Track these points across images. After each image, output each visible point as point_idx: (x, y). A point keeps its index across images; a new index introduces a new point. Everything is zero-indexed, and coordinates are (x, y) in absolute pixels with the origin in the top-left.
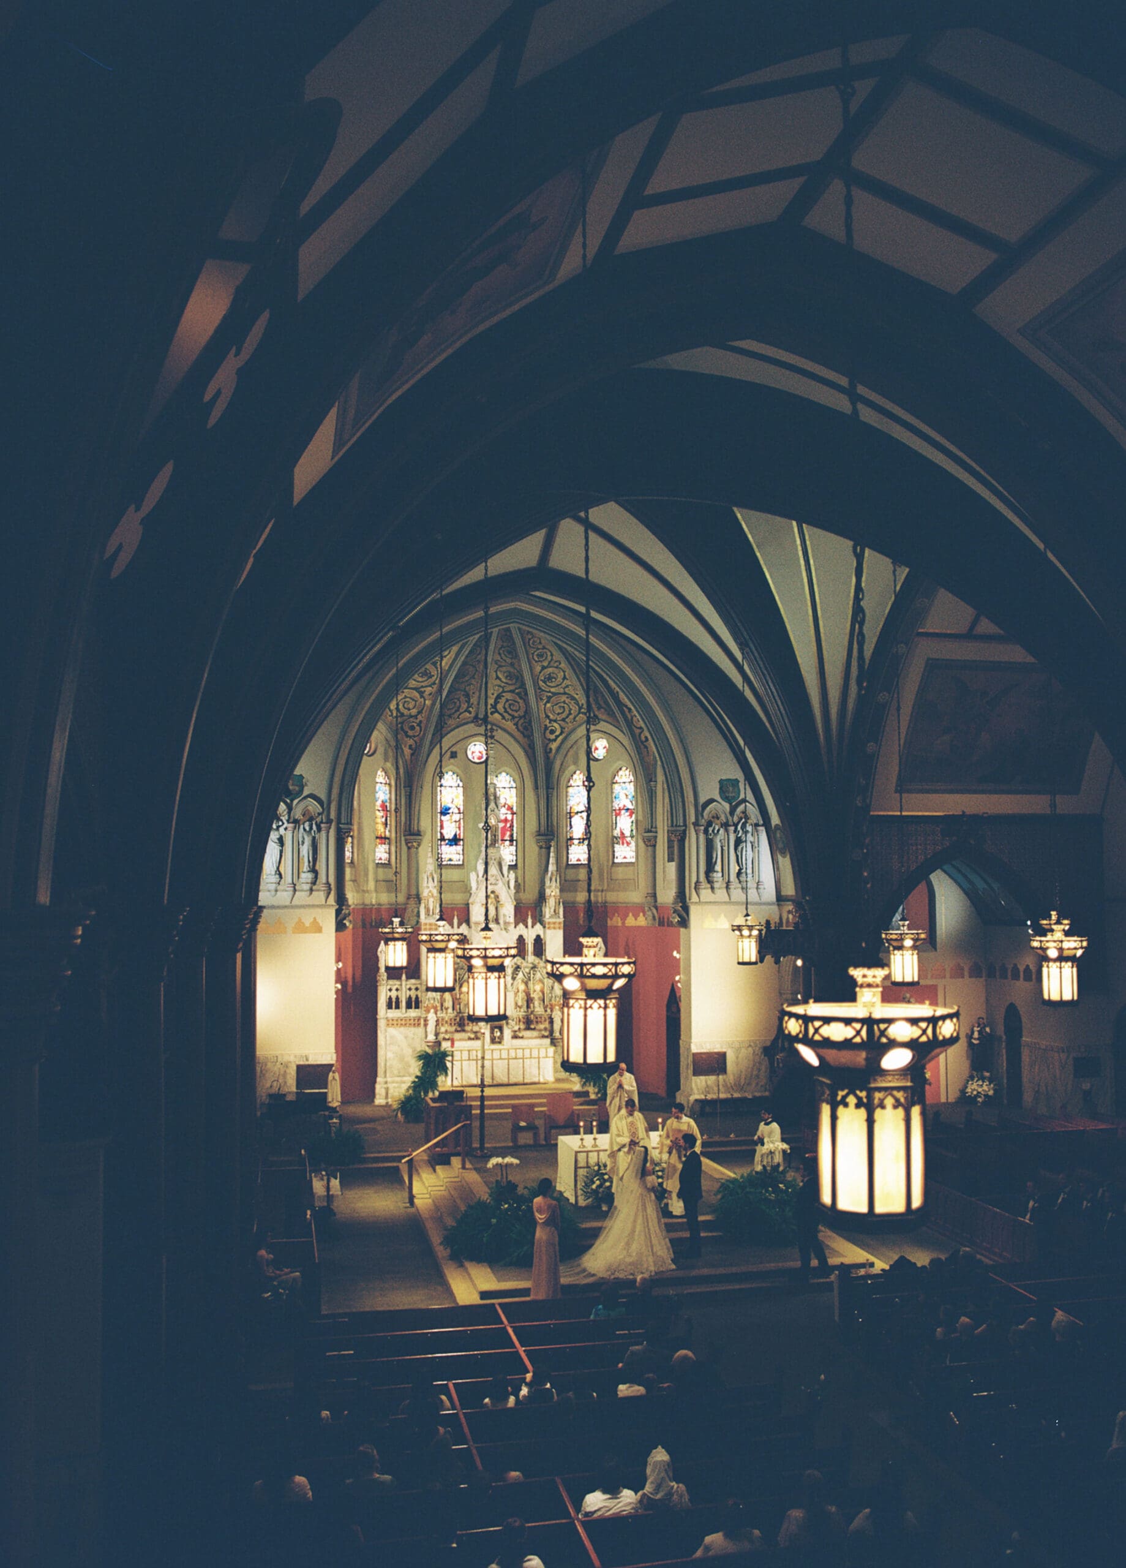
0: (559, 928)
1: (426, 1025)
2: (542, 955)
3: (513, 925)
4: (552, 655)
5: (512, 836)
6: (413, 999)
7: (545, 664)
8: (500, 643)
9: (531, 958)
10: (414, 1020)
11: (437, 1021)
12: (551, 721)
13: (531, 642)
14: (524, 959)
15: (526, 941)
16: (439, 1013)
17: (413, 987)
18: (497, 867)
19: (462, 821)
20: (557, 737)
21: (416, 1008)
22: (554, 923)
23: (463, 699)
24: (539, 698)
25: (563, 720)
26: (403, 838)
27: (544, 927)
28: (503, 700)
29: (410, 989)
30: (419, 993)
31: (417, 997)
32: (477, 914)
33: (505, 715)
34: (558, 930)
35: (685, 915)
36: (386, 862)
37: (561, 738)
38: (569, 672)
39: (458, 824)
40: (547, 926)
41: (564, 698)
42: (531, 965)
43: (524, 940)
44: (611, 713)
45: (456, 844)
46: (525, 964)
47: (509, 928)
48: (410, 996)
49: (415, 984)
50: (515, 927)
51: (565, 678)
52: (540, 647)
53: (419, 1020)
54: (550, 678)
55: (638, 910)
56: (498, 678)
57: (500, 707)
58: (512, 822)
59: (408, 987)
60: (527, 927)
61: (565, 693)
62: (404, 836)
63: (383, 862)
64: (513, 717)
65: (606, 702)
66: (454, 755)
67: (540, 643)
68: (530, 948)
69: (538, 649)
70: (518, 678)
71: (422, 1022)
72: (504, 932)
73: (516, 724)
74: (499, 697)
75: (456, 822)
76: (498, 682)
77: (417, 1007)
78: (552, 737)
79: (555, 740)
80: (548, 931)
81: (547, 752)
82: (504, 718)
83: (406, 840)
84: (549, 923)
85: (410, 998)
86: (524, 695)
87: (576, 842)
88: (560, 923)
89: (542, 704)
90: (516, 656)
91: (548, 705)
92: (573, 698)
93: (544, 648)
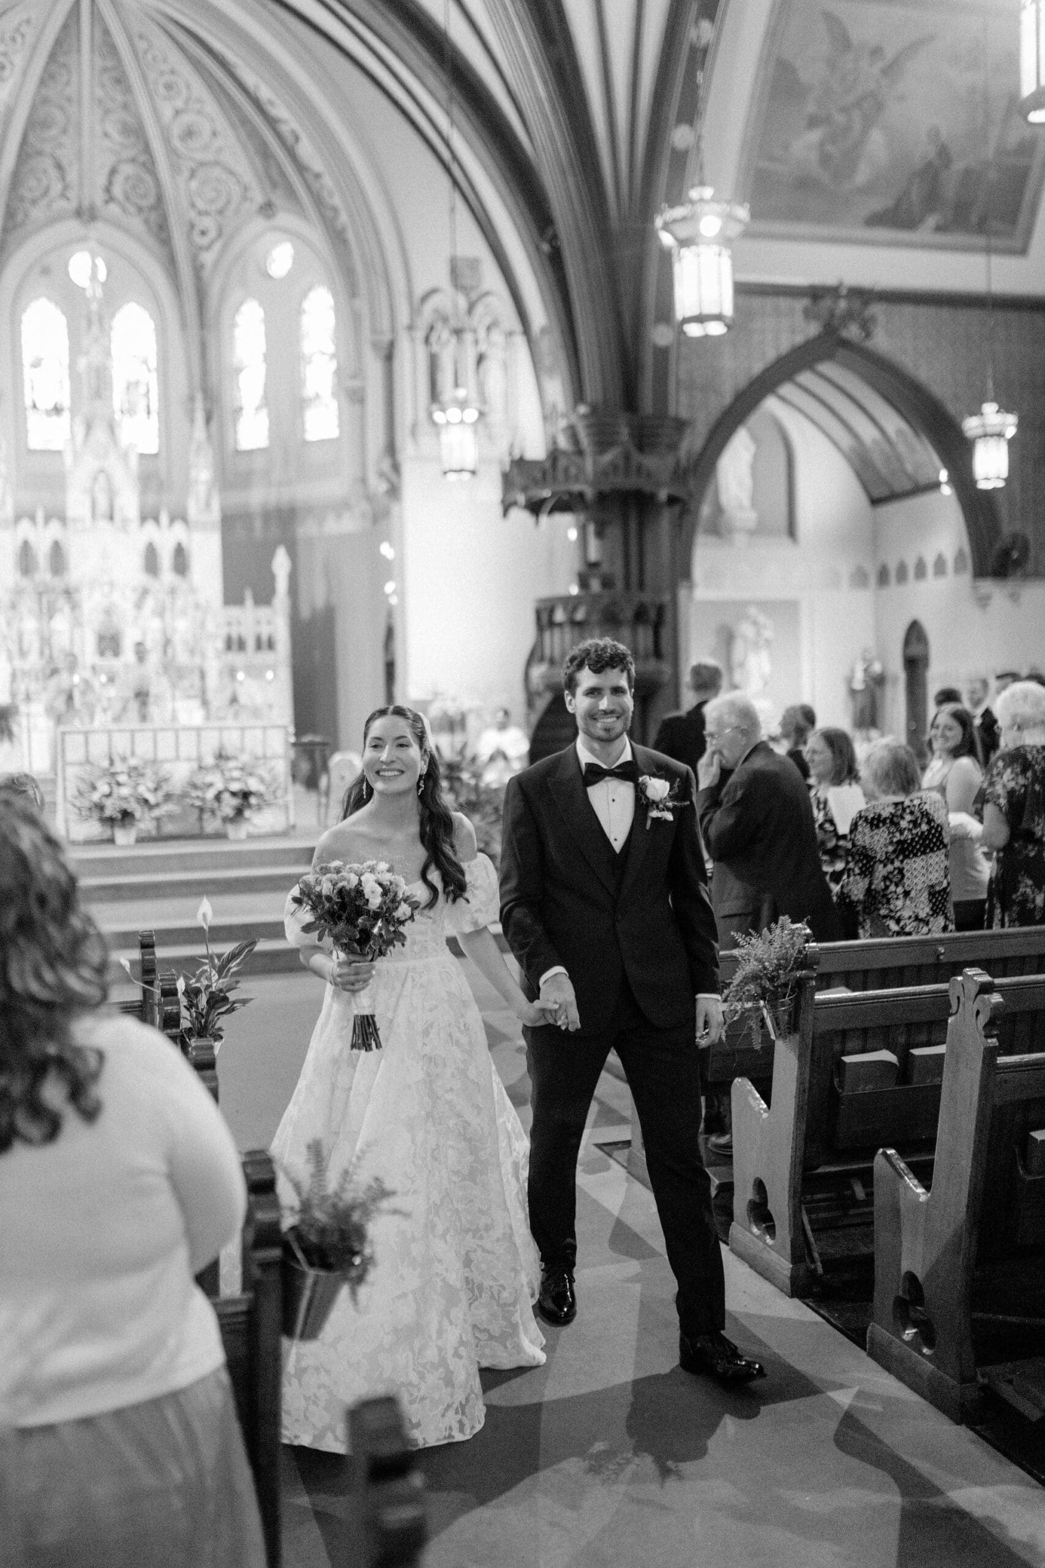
0: (214, 530)
2: (186, 572)
3: (137, 522)
4: (188, 87)
7: (179, 104)
8: (99, 62)
12: (200, 213)
13: (150, 57)
14: (158, 579)
15: (160, 553)
18: (107, 432)
20: (212, 242)
22: (205, 522)
23: (53, 173)
24: (175, 170)
25: (221, 212)
27: (188, 529)
28: (119, 180)
32: (77, 504)
33: (128, 206)
34: (210, 533)
35: (393, 477)
37: (217, 247)
38: (221, 123)
40: (192, 526)
41: (216, 172)
42: (169, 587)
43: (156, 549)
44: (291, 193)
46: (157, 585)
50: (141, 528)
51: (214, 134)
52: (165, 67)
54: (189, 133)
55: (341, 507)
56: (106, 135)
57: (117, 190)
60: (159, 528)
61: (217, 163)
64: (140, 209)
65: (283, 174)
66: (46, 271)
67: (165, 60)
68: (166, 559)
69: (162, 73)
70: (135, 131)
72: (122, 534)
73: (146, 222)
74: (113, 172)
76: (106, 143)
78: (203, 241)
79: (208, 248)
80: (195, 536)
81: (197, 269)
82: (124, 210)
84: (195, 522)
86: (150, 167)
87: (249, 410)
88: (214, 522)
89: (181, 179)
90: (128, 90)
91: (194, 184)
92: (231, 173)
93: (173, 72)
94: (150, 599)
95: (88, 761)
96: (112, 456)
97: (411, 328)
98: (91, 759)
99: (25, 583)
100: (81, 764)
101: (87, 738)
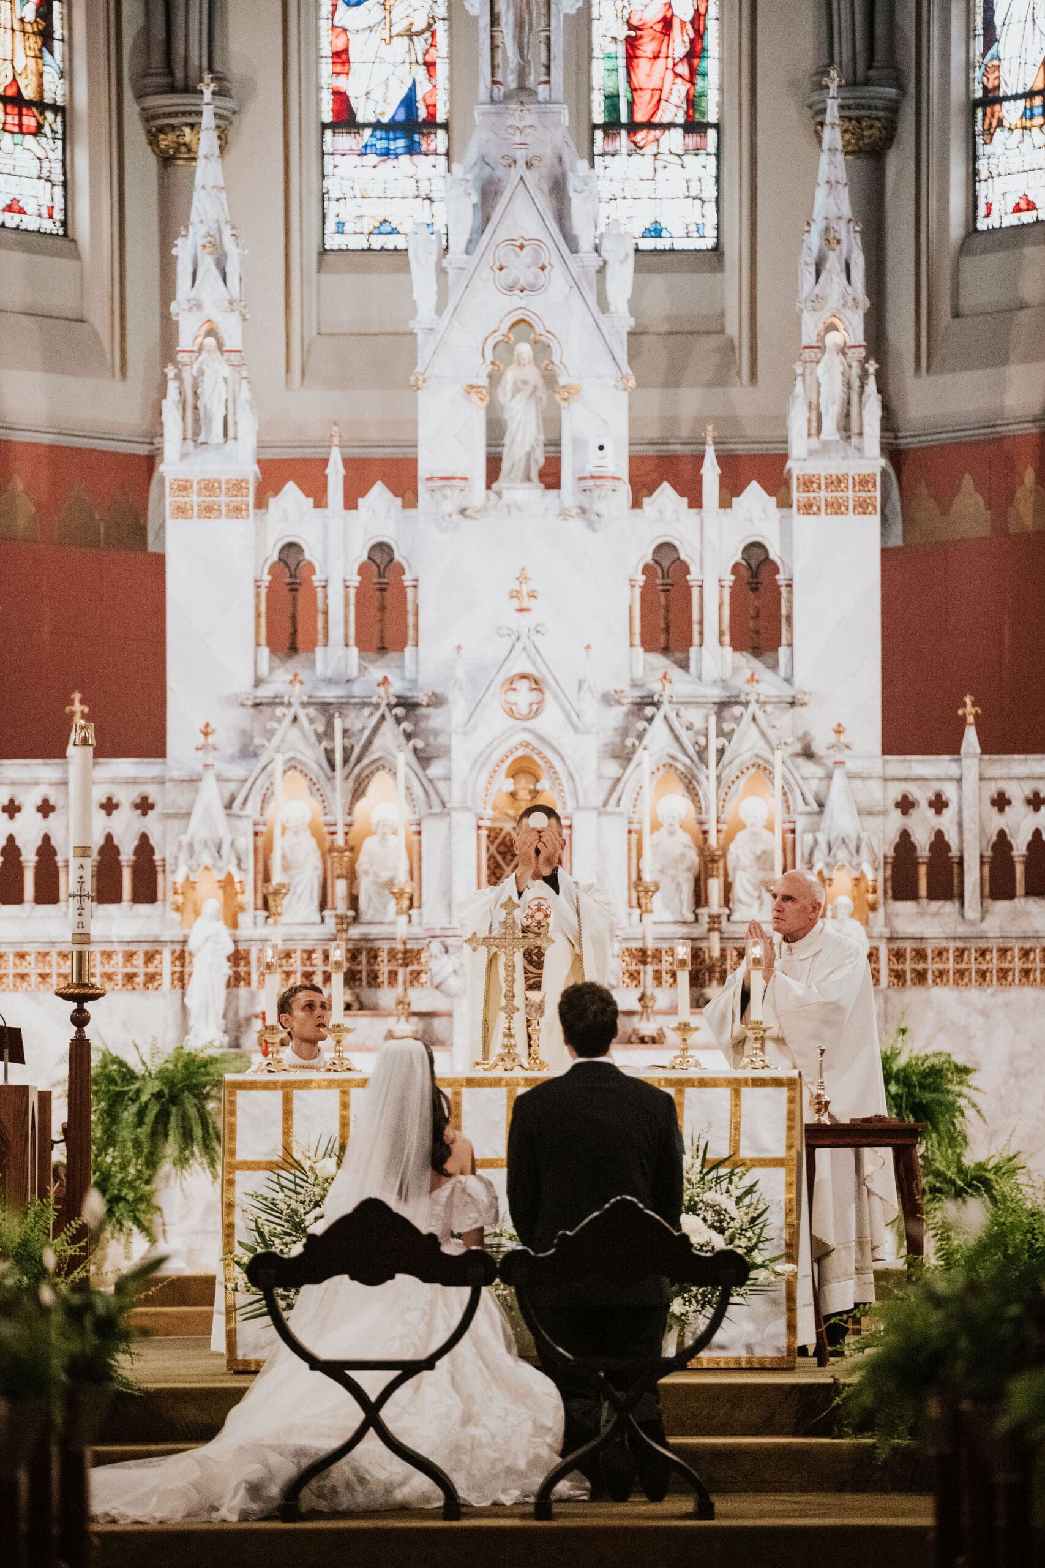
0: (863, 507)
1: (181, 980)
2: (774, 643)
3: (625, 491)
5: (692, 102)
6: (127, 856)
9: (716, 658)
10: (130, 956)
11: (237, 958)
14: (684, 665)
15: (693, 577)
16: (245, 919)
17: (126, 797)
18: (544, 202)
19: (441, 27)
21: (137, 899)
22: (836, 482)
26: (132, 109)
27: (784, 503)
29: (109, 806)
30: (152, 824)
31: (144, 847)
32: (445, 438)
34: (852, 519)
36: (48, 226)
39: (420, 43)
40: (796, 495)
42: (717, 694)
43: (685, 568)
45: (412, 150)
46: (681, 685)
47: (600, 506)
48: (109, 838)
49: (134, 781)
50: (636, 504)
53: (150, 957)
58: (699, 35)
59: (99, 795)
60: (696, 502)
62: (139, 97)
63: (30, 223)
68: (712, 606)
71: (166, 964)
72: (576, 526)
75: (410, 34)
77: (146, 892)
80: (802, 523)
83: (148, 117)
84: (808, 484)
85: (109, 849)
87: (1011, 112)
88: (863, 482)
94: (658, 728)
95: (289, 1162)
96: (558, 281)
98: (297, 1155)
99: (279, 681)
100: (271, 1166)
101: (287, 1100)
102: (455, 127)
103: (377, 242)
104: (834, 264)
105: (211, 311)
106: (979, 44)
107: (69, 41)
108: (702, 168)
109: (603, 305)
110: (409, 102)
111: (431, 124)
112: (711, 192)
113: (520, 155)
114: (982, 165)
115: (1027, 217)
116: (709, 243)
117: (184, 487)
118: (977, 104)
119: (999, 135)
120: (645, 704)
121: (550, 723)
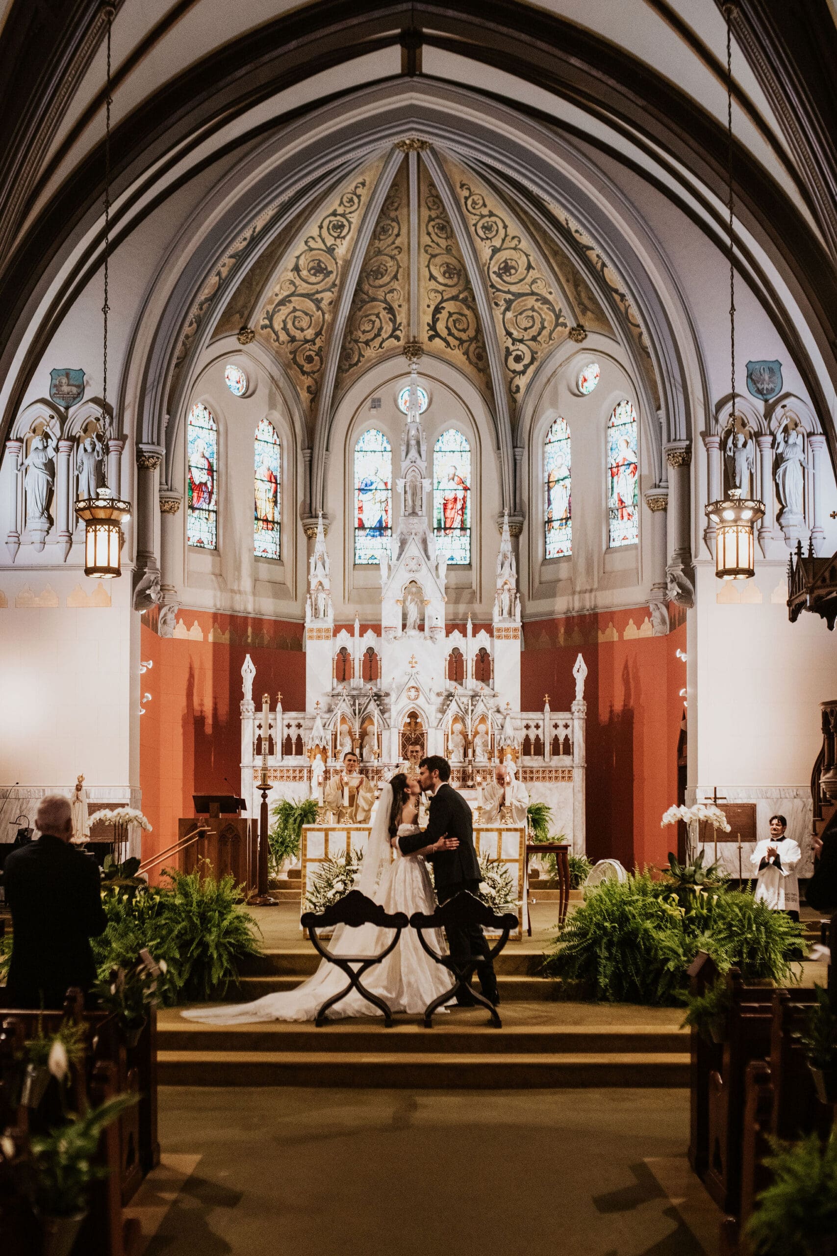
0: (515, 637)
1: (310, 778)
2: (489, 679)
3: (444, 631)
4: (505, 227)
5: (463, 522)
6: (294, 741)
7: (497, 243)
8: (425, 213)
9: (471, 682)
10: (294, 771)
11: (326, 772)
12: (514, 341)
13: (469, 202)
14: (461, 684)
15: (464, 657)
16: (329, 760)
17: (294, 723)
18: (420, 546)
19: (390, 500)
20: (526, 367)
21: (297, 754)
22: (507, 630)
23: (384, 314)
24: (492, 303)
25: (534, 339)
26: (300, 523)
27: (492, 636)
28: (444, 315)
29: (289, 726)
30: (301, 732)
31: (299, 738)
32: (390, 616)
33: (450, 339)
34: (512, 641)
35: (688, 583)
36: (275, 557)
37: (532, 369)
38: (535, 257)
39: (384, 505)
40: (495, 633)
41: (531, 301)
42: (471, 693)
43: (462, 655)
44: (600, 317)
45: (381, 535)
46: (460, 690)
47: (436, 636)
48: (289, 735)
49: (296, 719)
50: (447, 636)
51: (529, 267)
52: (485, 212)
53: (300, 771)
54: (506, 268)
55: (642, 613)
56: (432, 277)
57: (441, 326)
58: (465, 502)
59: (286, 722)
60: (465, 635)
61: (533, 293)
62: (302, 519)
63: (270, 556)
64: (461, 341)
65: (592, 299)
66: (376, 404)
67: (485, 205)
68: (470, 667)
69: (482, 216)
70: (456, 271)
71: (305, 774)
72: (429, 642)
73: (466, 353)
74: (438, 310)
75: (381, 502)
76: (433, 285)
77: (299, 752)
78: (519, 367)
79: (523, 372)
80: (497, 642)
81: (512, 392)
82: (448, 344)
83: (304, 525)
84: (499, 630)
85: (289, 738)
86: (470, 302)
87: (556, 524)
88: (515, 630)
89: (498, 313)
90: (451, 235)
91: (509, 315)
92: (546, 301)
93: (491, 214)
94: (454, 704)
95: (327, 859)
96: (424, 568)
97: (706, 434)
98: (330, 857)
99: (340, 688)
100: (320, 861)
101: (327, 835)
102: (394, 528)
103: (370, 562)
104: (507, 564)
105: (320, 578)
106: (546, 505)
107: (282, 504)
108: (466, 540)
109: (438, 577)
110: (380, 521)
111: (386, 528)
112: (468, 547)
113: (413, 531)
114: (547, 540)
115: (561, 555)
116: (467, 562)
117: (311, 630)
118: (546, 522)
119: (552, 531)
120: (450, 695)
121: (421, 701)
